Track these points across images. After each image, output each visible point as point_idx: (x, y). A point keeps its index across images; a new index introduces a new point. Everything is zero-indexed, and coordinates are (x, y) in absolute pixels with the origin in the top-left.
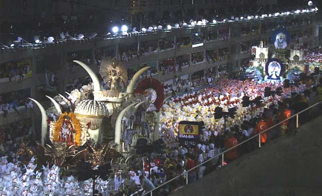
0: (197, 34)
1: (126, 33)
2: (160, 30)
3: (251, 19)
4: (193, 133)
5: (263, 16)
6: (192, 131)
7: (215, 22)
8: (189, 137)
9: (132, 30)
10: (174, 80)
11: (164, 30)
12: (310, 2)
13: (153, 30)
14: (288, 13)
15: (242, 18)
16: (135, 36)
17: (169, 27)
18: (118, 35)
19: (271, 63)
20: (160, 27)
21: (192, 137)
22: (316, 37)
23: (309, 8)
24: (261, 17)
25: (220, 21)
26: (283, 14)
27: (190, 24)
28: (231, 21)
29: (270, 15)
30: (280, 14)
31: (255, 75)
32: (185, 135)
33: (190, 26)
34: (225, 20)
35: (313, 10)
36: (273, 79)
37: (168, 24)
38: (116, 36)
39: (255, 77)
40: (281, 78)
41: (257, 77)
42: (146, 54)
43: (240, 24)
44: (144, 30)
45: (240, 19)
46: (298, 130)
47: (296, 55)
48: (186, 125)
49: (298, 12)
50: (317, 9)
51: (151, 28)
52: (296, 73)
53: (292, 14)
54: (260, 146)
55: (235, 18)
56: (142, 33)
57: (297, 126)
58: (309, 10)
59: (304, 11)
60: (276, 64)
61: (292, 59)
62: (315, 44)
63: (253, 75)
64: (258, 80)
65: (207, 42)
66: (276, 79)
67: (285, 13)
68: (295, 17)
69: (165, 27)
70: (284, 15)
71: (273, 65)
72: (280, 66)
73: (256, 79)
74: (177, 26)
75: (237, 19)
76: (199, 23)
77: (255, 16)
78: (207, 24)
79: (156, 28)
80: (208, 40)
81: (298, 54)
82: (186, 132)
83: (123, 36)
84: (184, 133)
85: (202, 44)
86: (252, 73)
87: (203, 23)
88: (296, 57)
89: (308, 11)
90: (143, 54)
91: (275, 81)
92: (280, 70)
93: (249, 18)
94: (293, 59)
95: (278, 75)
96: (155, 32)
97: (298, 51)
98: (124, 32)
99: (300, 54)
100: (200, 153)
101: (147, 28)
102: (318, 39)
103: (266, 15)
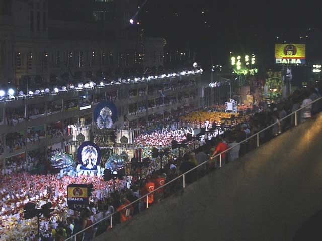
0: (84, 97)
1: (13, 97)
2: (47, 93)
3: (138, 81)
4: (82, 196)
5: (150, 78)
6: (81, 194)
7: (102, 84)
8: (78, 199)
9: (19, 94)
10: (62, 143)
11: (52, 93)
12: (195, 64)
13: (41, 93)
14: (174, 75)
15: (129, 80)
16: (23, 100)
17: (57, 90)
18: (4, 99)
19: (85, 148)
20: (47, 90)
21: (82, 199)
22: (201, 98)
23: (195, 69)
24: (147, 79)
25: (107, 83)
26: (169, 75)
27: (77, 87)
28: (118, 83)
29: (157, 77)
30: (167, 75)
31: (63, 165)
32: (74, 198)
33: (77, 88)
34: (112, 83)
35: (198, 71)
36: (87, 169)
37: (55, 88)
38: (2, 100)
39: (65, 166)
40: (98, 167)
41: (67, 167)
42: (33, 117)
43: (127, 86)
44: (31, 93)
45: (127, 81)
46: (185, 190)
47: (124, 136)
48: (74, 188)
49: (183, 73)
50: (202, 70)
51: (38, 92)
52: (116, 161)
53: (178, 75)
54: (148, 207)
55: (122, 80)
56: (29, 97)
57: (184, 187)
58: (195, 71)
59: (189, 72)
60: (92, 148)
61: (118, 141)
62: (201, 105)
63: (60, 164)
64: (69, 171)
65: (95, 104)
66: (92, 169)
67: (171, 75)
68: (181, 79)
69: (51, 90)
70: (170, 77)
71: (88, 150)
72: (96, 151)
73: (65, 170)
74: (65, 89)
75: (124, 81)
76: (87, 86)
77: (142, 78)
78: (94, 86)
79: (43, 91)
80: (95, 102)
81: (127, 135)
82: (75, 195)
83: (9, 100)
84: (74, 196)
85: (89, 107)
86: (58, 162)
87: (90, 85)
88: (124, 139)
89: (193, 72)
90: (30, 118)
91: (89, 171)
92: (97, 156)
93: (136, 80)
94: (120, 142)
95: (95, 163)
96: (42, 95)
97: (126, 131)
98: (10, 96)
99: (129, 134)
100: (91, 215)
101: (34, 91)
102: (203, 99)
103: (153, 77)
